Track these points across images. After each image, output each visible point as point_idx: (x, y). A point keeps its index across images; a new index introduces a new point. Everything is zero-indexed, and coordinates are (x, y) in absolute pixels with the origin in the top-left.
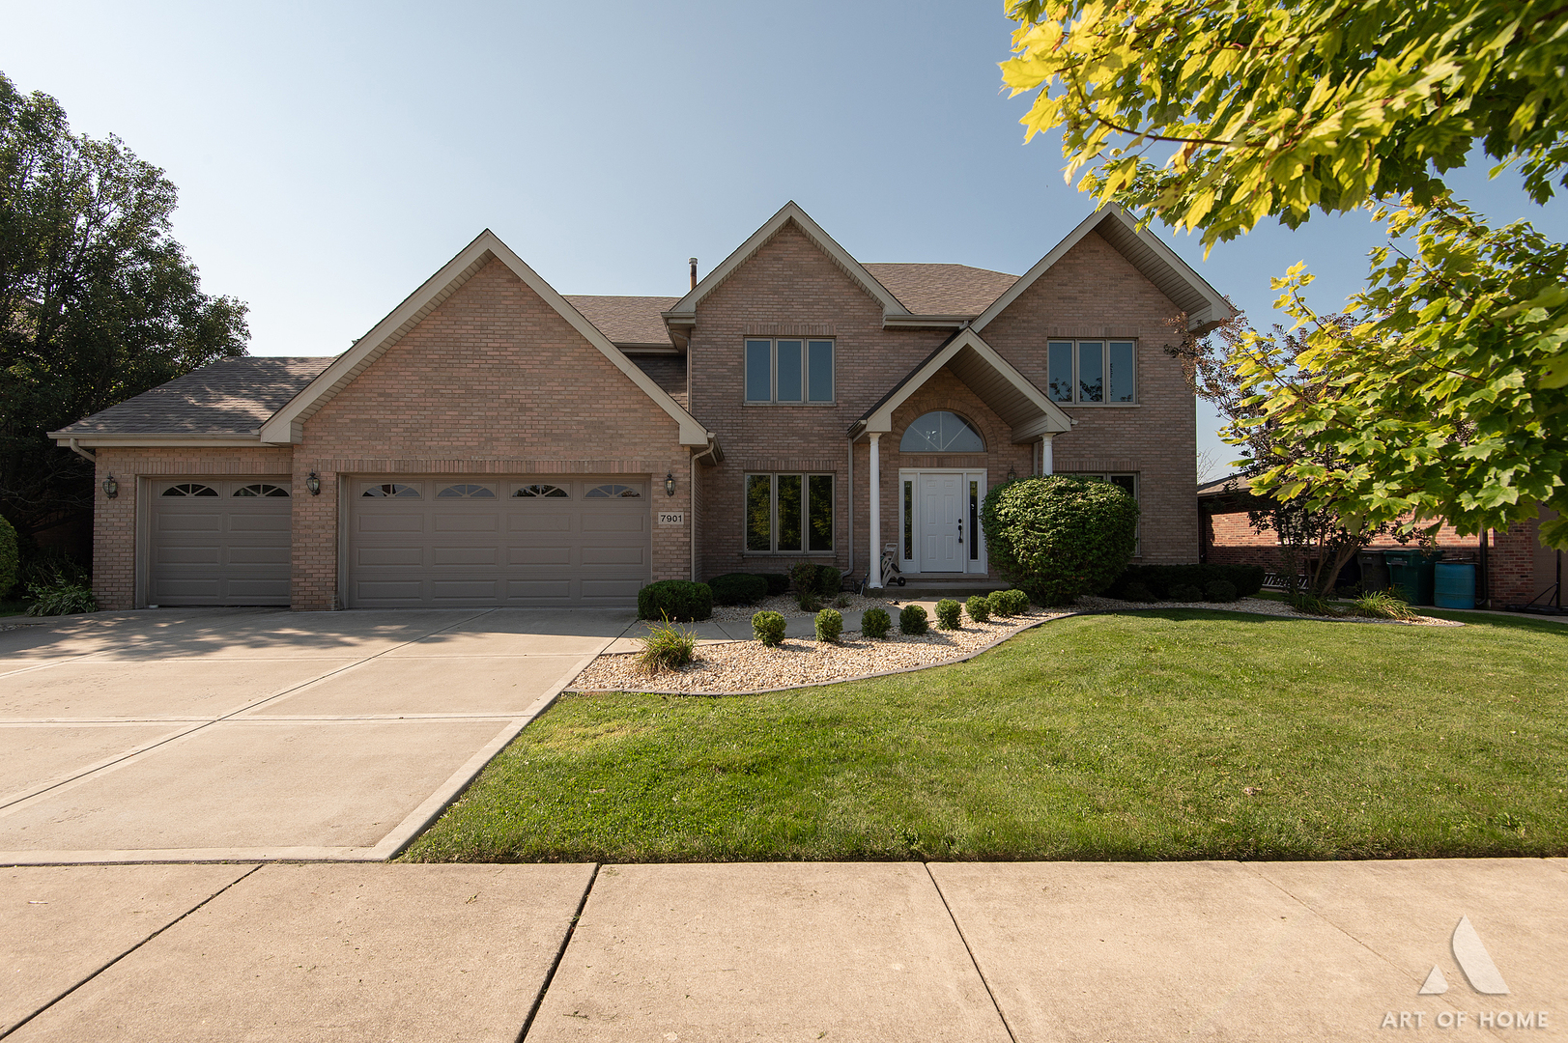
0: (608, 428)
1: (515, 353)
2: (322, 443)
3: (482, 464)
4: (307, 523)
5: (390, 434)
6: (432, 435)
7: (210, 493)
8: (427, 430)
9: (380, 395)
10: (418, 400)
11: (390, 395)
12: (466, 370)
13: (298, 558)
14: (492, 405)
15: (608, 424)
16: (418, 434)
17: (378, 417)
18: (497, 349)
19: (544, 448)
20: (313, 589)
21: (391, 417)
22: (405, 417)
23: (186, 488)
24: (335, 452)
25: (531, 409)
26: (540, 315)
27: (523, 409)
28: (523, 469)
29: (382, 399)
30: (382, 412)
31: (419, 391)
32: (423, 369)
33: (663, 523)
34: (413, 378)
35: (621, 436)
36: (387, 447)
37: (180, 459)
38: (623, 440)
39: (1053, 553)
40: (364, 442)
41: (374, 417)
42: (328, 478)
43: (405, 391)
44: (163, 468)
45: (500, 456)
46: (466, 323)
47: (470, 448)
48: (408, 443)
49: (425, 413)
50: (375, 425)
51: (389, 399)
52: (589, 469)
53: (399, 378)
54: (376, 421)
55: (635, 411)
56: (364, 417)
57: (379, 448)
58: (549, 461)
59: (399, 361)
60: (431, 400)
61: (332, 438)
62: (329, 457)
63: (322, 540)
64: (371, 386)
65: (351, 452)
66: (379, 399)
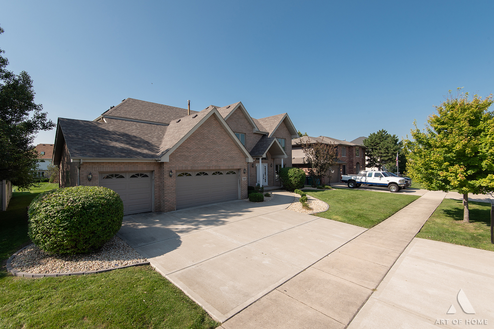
0: (234, 158)
1: (216, 139)
2: (172, 161)
3: (210, 167)
4: (168, 185)
5: (189, 159)
6: (199, 159)
7: (122, 177)
8: (198, 158)
9: (186, 148)
10: (195, 150)
11: (189, 148)
12: (205, 142)
13: (166, 196)
14: (212, 152)
15: (233, 157)
16: (196, 159)
17: (186, 154)
18: (212, 137)
19: (223, 163)
20: (170, 205)
21: (189, 154)
22: (192, 154)
23: (112, 176)
24: (175, 164)
25: (219, 153)
26: (220, 129)
27: (218, 153)
28: (218, 168)
29: (187, 149)
30: (187, 153)
31: (195, 147)
32: (196, 141)
33: (243, 180)
34: (194, 144)
35: (236, 160)
36: (188, 163)
37: (116, 166)
38: (236, 161)
39: (299, 182)
40: (183, 161)
41: (185, 154)
42: (174, 171)
43: (192, 147)
44: (109, 169)
45: (214, 165)
46: (206, 130)
47: (207, 163)
48: (193, 161)
49: (197, 153)
50: (185, 156)
51: (188, 149)
52: (230, 168)
53: (191, 143)
54: (185, 155)
55: (238, 154)
56: (182, 154)
57: (186, 163)
58: (223, 166)
59: (191, 138)
60: (198, 150)
61: (174, 160)
62: (174, 166)
63: (172, 190)
64: (184, 145)
65: (179, 164)
66: (186, 149)
